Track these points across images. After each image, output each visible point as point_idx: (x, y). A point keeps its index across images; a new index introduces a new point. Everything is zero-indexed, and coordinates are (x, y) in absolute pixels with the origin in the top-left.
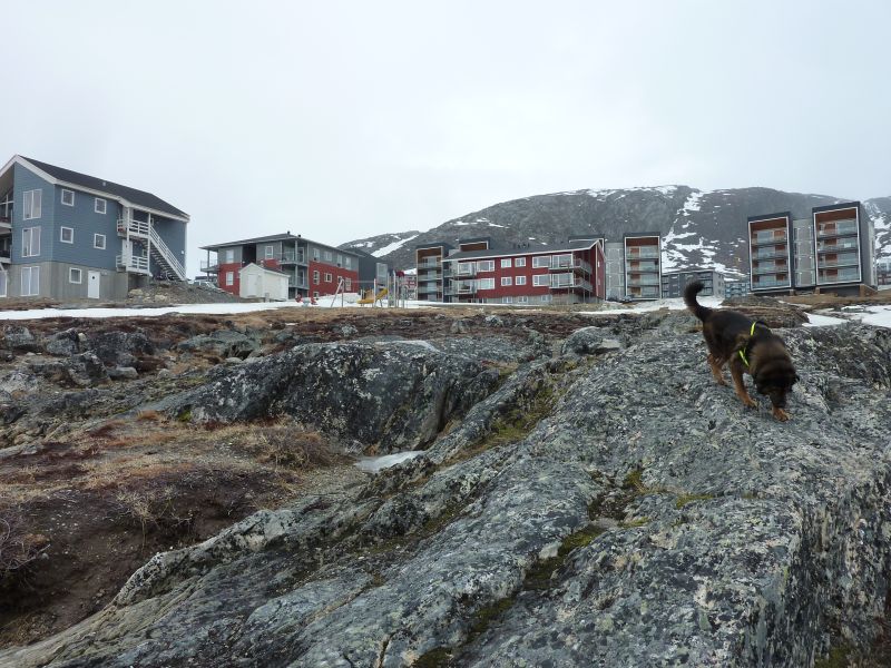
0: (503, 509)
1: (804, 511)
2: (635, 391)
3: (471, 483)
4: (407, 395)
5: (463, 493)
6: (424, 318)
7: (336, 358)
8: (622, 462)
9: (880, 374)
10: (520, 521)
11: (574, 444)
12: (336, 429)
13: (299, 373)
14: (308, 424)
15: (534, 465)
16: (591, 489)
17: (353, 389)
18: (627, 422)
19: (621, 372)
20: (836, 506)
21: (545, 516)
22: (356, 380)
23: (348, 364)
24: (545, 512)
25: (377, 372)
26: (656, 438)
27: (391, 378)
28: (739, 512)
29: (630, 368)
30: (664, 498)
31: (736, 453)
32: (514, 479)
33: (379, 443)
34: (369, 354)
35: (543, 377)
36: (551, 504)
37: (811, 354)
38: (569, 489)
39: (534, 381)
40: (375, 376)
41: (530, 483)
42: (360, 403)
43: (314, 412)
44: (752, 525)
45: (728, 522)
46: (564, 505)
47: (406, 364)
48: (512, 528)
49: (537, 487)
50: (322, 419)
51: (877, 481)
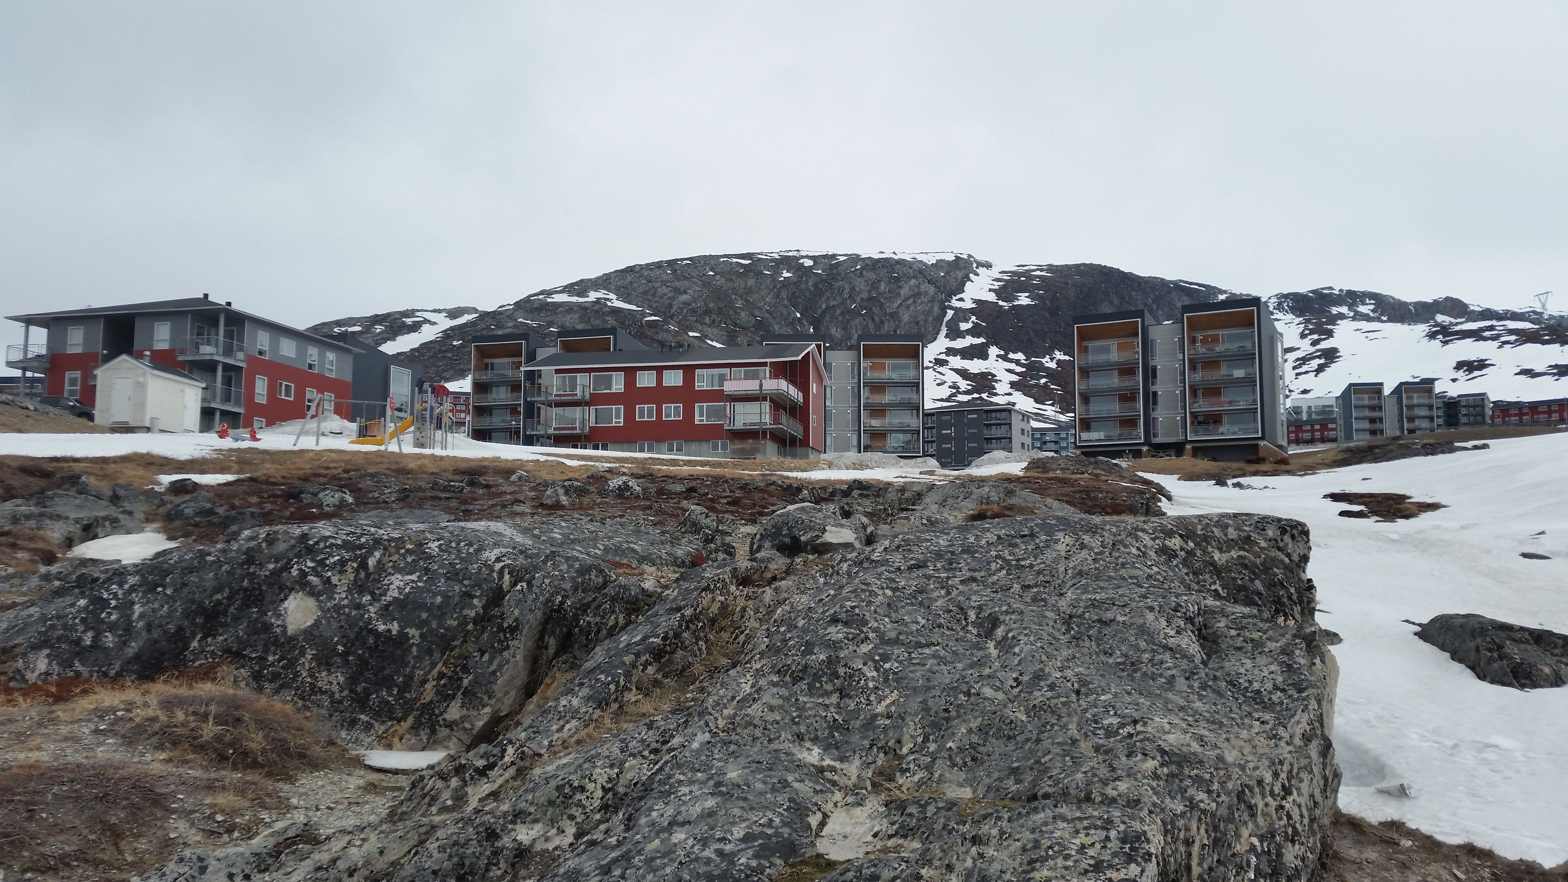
0: (663, 830)
1: (1164, 823)
2: (887, 620)
3: (603, 787)
4: (470, 627)
5: (588, 804)
6: (490, 479)
7: (331, 555)
8: (866, 743)
9: (1285, 600)
10: (696, 848)
11: (786, 712)
12: (325, 692)
13: (251, 582)
14: (267, 685)
15: (716, 751)
16: (816, 792)
17: (363, 616)
18: (875, 674)
19: (864, 587)
20: (1213, 815)
21: (739, 840)
22: (369, 598)
23: (355, 565)
24: (738, 832)
25: (413, 581)
26: (924, 702)
27: (440, 593)
28: (1061, 825)
29: (879, 579)
30: (941, 805)
31: (1056, 728)
32: (682, 778)
33: (410, 720)
34: (398, 548)
35: (728, 593)
36: (748, 820)
37: (1175, 563)
38: (778, 791)
39: (713, 600)
40: (407, 590)
41: (711, 783)
42: (375, 642)
43: (279, 661)
44: (1083, 847)
45: (1045, 843)
46: (771, 820)
47: (470, 567)
48: (681, 863)
49: (724, 789)
50: (297, 675)
51: (1277, 775)
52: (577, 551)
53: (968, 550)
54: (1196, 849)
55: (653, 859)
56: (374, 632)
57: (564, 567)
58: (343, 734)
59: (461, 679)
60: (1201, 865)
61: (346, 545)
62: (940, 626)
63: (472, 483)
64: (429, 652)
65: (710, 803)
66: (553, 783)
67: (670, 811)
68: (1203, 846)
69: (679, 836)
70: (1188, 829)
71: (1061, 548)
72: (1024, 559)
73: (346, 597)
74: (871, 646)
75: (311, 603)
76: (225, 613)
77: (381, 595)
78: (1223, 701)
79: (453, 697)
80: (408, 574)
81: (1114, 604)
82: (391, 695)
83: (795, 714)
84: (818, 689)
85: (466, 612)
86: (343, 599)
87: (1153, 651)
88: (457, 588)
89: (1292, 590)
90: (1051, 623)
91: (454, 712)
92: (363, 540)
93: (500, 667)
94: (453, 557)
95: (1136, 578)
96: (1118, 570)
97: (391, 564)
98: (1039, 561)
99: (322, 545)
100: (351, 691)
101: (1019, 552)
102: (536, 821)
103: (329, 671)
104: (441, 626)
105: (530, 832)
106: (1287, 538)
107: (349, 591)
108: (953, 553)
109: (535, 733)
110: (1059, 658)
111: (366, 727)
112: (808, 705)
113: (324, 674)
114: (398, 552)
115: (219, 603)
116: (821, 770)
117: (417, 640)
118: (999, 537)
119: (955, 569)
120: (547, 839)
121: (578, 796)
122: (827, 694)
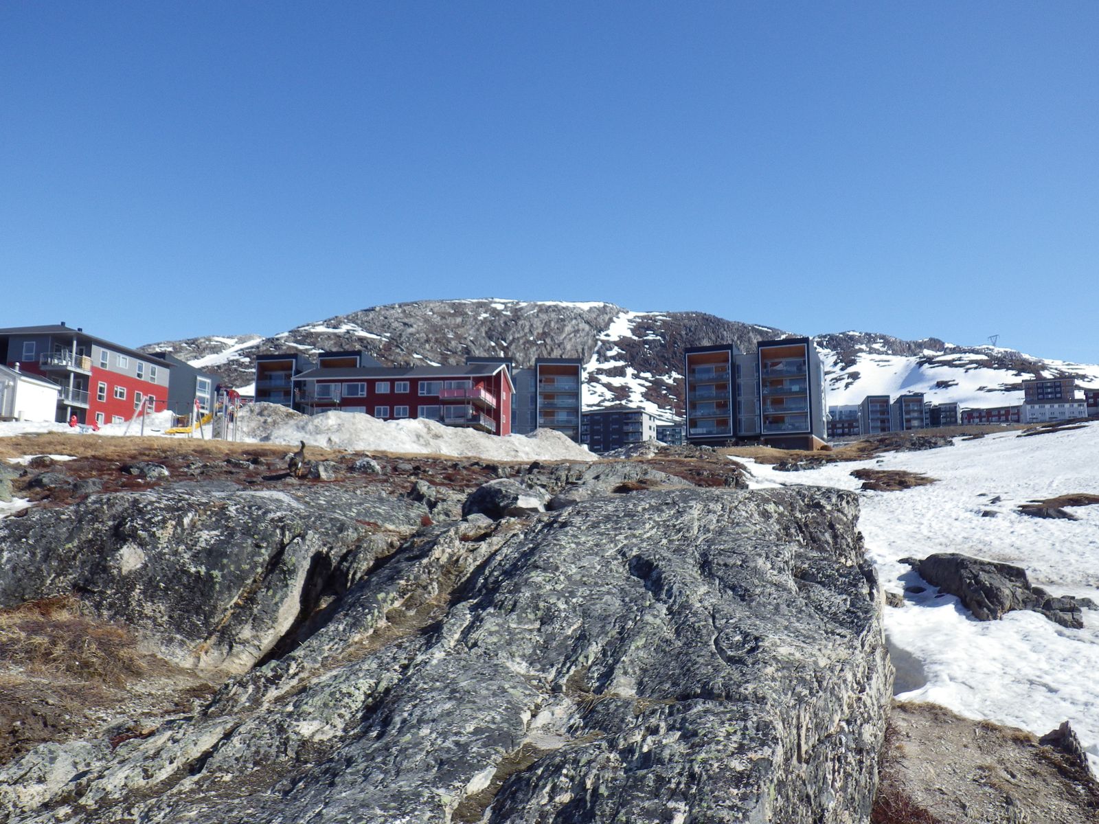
1: (782, 714)
2: (573, 566)
3: (365, 693)
4: (259, 570)
5: (353, 706)
6: (270, 459)
7: (156, 515)
8: (562, 659)
9: (844, 547)
10: (439, 741)
11: (501, 635)
12: (149, 618)
13: (95, 535)
14: (105, 612)
15: (450, 666)
16: (525, 695)
17: (179, 561)
18: (565, 606)
19: (555, 542)
20: (815, 706)
21: (471, 733)
22: (184, 547)
23: (174, 523)
24: (470, 728)
25: (217, 536)
26: (603, 627)
27: (236, 545)
28: (712, 718)
29: (566, 536)
30: (619, 704)
31: (699, 644)
32: (425, 686)
33: (214, 639)
34: (205, 511)
35: (454, 546)
36: (477, 718)
37: (771, 522)
38: (498, 695)
39: (443, 551)
40: (212, 542)
41: (448, 690)
42: (188, 581)
43: (115, 594)
44: (729, 734)
45: (701, 732)
46: (493, 718)
47: (259, 525)
48: (428, 752)
49: (457, 695)
50: (128, 604)
51: (855, 675)
52: (338, 515)
53: (630, 515)
54: (803, 732)
55: (406, 749)
56: (186, 572)
57: (329, 526)
58: (163, 649)
59: (251, 608)
60: (806, 743)
61: (168, 509)
62: (611, 571)
63: (255, 462)
64: (229, 588)
65: (448, 706)
66: (327, 691)
67: (418, 712)
68: (808, 730)
69: (425, 731)
70: (798, 718)
71: (695, 513)
72: (668, 520)
73: (167, 547)
74: (563, 586)
75: (139, 551)
76: (74, 558)
77: (193, 546)
78: (814, 621)
79: (246, 622)
80: (214, 530)
81: (734, 553)
82: (199, 620)
83: (507, 637)
84: (524, 618)
85: (256, 559)
86: (164, 548)
87: (764, 586)
88: (249, 541)
89: (849, 540)
90: (691, 567)
91: (246, 632)
92: (180, 504)
93: (282, 599)
94: (247, 517)
95: (746, 533)
96: (735, 528)
97: (200, 523)
98: (679, 522)
99: (149, 507)
100: (170, 617)
101: (665, 516)
102: (314, 719)
103: (152, 601)
104: (238, 568)
105: (311, 728)
106: (844, 503)
107: (169, 541)
108: (618, 517)
109: (311, 651)
110: (699, 593)
111: (180, 644)
112: (517, 630)
113: (150, 603)
114: (205, 514)
115: (70, 550)
116: (529, 679)
117: (219, 579)
118: (651, 506)
119: (620, 528)
120: (323, 733)
121: (346, 700)
122: (532, 622)
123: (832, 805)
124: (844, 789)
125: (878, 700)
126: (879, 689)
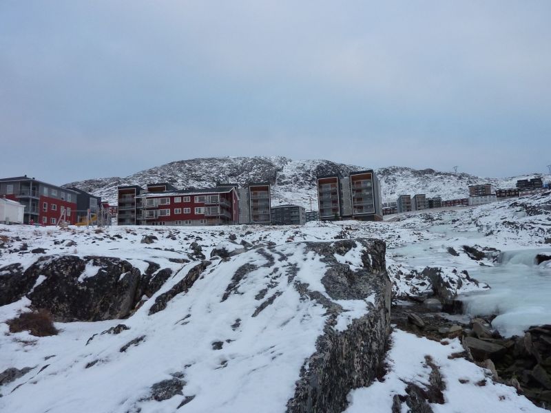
4: (111, 287)
7: (62, 264)
9: (376, 265)
12: (62, 311)
17: (74, 284)
20: (350, 335)
22: (76, 278)
23: (71, 267)
27: (100, 276)
33: (92, 319)
42: (79, 293)
47: (111, 267)
50: (51, 305)
51: (370, 321)
54: (344, 346)
56: (78, 290)
59: (109, 305)
60: (345, 351)
61: (67, 261)
64: (97, 296)
68: (346, 345)
70: (341, 340)
79: (106, 310)
85: (110, 282)
88: (106, 274)
93: (122, 300)
99: (59, 261)
100: (71, 310)
103: (63, 303)
104: (101, 287)
106: (377, 246)
113: (61, 304)
117: (93, 292)
123: (356, 377)
124: (362, 370)
125: (381, 331)
126: (381, 326)
